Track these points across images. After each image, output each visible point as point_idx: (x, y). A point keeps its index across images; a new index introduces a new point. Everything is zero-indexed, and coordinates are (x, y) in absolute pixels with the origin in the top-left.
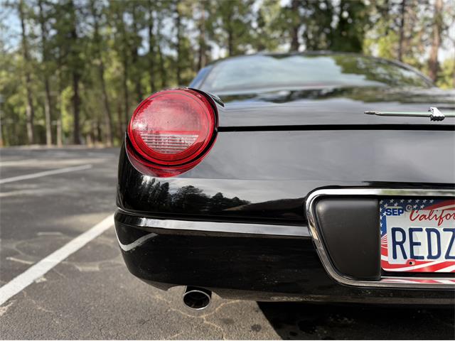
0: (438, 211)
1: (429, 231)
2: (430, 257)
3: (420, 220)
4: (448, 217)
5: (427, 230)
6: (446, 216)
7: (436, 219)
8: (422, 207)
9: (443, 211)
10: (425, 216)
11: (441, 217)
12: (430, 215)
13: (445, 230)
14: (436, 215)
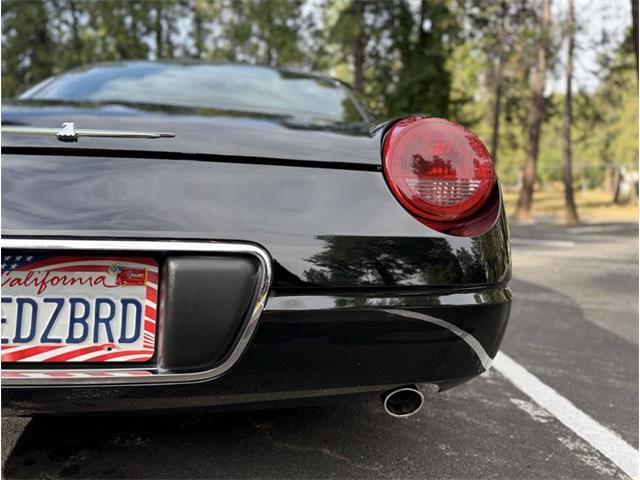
0: (40, 273)
1: (21, 302)
2: (18, 339)
3: (11, 285)
4: (55, 281)
5: (19, 300)
6: (52, 280)
7: (36, 285)
8: (13, 266)
9: (48, 272)
10: (19, 280)
11: (43, 282)
12: (27, 279)
13: (46, 300)
14: (36, 279)
